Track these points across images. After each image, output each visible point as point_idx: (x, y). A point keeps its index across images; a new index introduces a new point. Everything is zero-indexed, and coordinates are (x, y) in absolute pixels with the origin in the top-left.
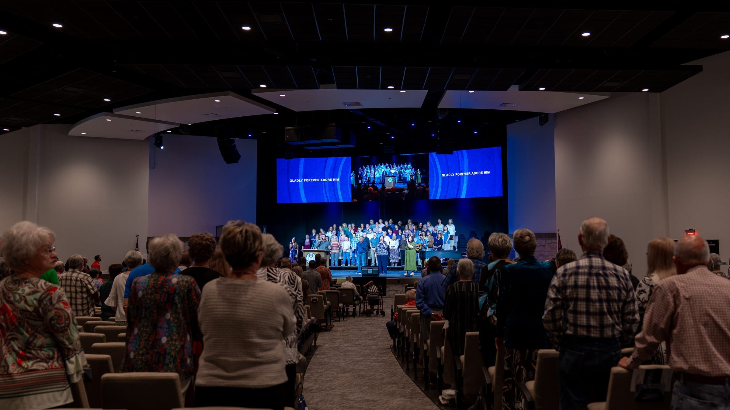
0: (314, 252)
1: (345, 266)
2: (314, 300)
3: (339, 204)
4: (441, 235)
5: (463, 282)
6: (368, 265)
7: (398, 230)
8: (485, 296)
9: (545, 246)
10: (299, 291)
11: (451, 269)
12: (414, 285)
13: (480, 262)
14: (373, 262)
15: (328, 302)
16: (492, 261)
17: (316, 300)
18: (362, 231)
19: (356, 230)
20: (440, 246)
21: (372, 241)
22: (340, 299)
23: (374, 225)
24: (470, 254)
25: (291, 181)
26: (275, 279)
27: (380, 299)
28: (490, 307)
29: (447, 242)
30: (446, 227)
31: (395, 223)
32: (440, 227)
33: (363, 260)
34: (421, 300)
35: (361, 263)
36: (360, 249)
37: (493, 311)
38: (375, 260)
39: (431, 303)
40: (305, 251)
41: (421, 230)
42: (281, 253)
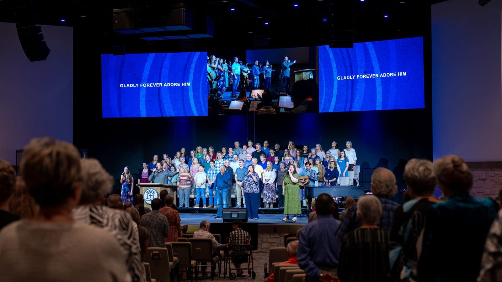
0: (155, 188)
1: (198, 207)
2: (156, 255)
3: (190, 119)
4: (335, 164)
5: (366, 229)
6: (232, 206)
7: (274, 157)
8: (398, 249)
9: (486, 179)
10: (134, 239)
11: (349, 212)
12: (297, 235)
13: (390, 201)
14: (239, 202)
15: (175, 258)
16: (408, 199)
17: (158, 255)
18: (223, 158)
19: (214, 158)
20: (335, 179)
21: (238, 172)
22: (192, 254)
23: (240, 150)
24: (377, 190)
25: (122, 86)
26: (100, 222)
27: (248, 255)
28: (406, 265)
29: (344, 174)
30: (342, 152)
31: (271, 146)
32: (334, 152)
33: (224, 198)
34: (306, 255)
35: (221, 204)
36: (221, 183)
37: (409, 271)
38: (242, 199)
39: (319, 259)
40: (142, 186)
41: (307, 157)
42: (109, 186)
